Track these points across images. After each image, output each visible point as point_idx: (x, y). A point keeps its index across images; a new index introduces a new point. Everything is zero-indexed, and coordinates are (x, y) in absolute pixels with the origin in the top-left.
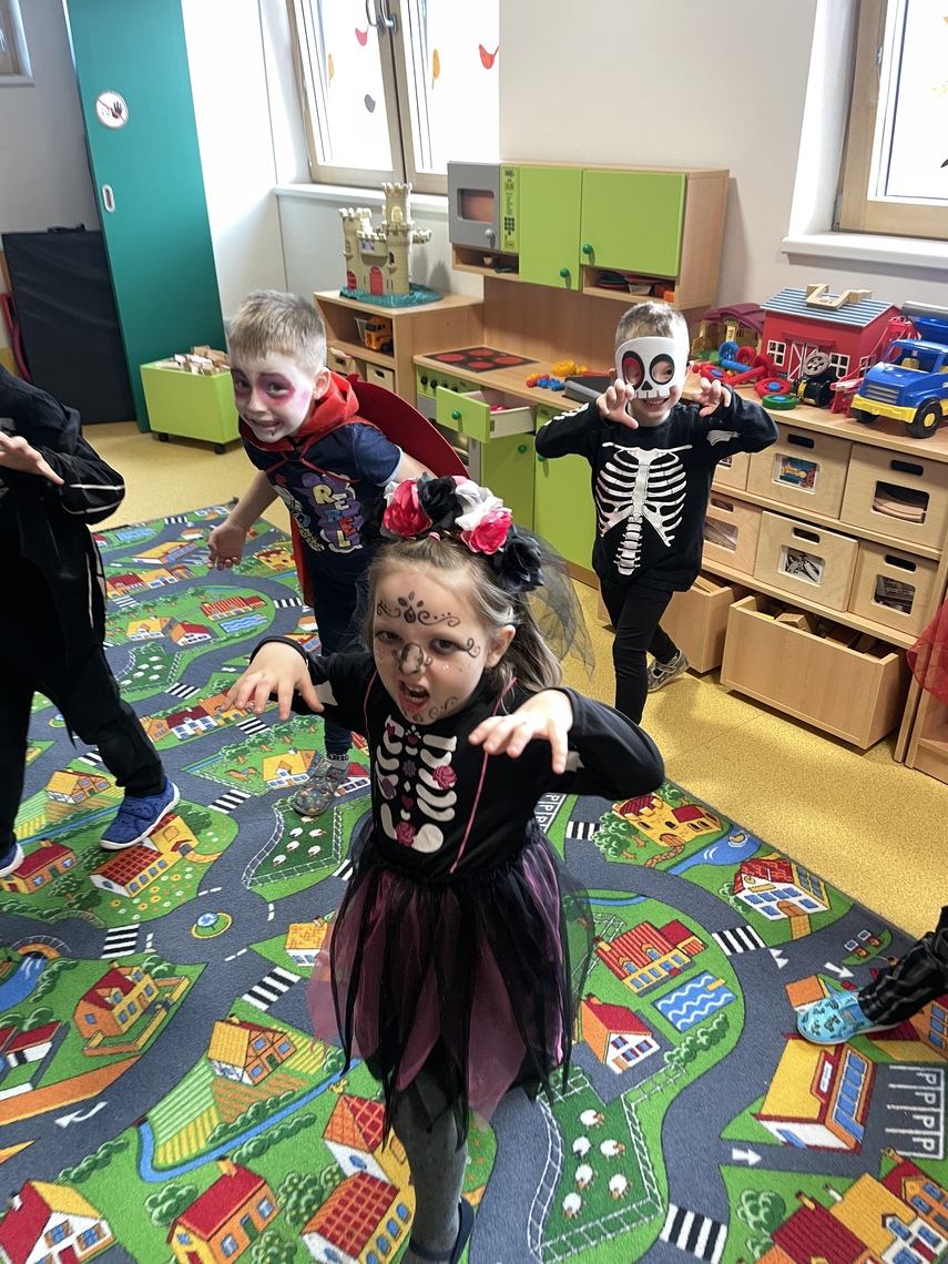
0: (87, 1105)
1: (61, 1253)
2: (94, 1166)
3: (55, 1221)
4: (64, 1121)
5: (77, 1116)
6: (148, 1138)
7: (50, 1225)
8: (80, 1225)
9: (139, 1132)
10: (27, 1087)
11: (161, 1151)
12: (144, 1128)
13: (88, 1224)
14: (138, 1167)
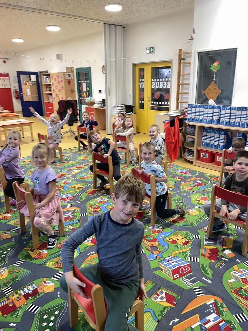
0: (174, 324)
1: (159, 295)
2: (163, 311)
3: (165, 300)
4: (177, 320)
5: (175, 321)
6: (155, 318)
7: (165, 299)
8: (158, 300)
9: (158, 319)
10: (193, 327)
11: (150, 315)
12: (157, 320)
13: (157, 300)
14: (153, 312)
